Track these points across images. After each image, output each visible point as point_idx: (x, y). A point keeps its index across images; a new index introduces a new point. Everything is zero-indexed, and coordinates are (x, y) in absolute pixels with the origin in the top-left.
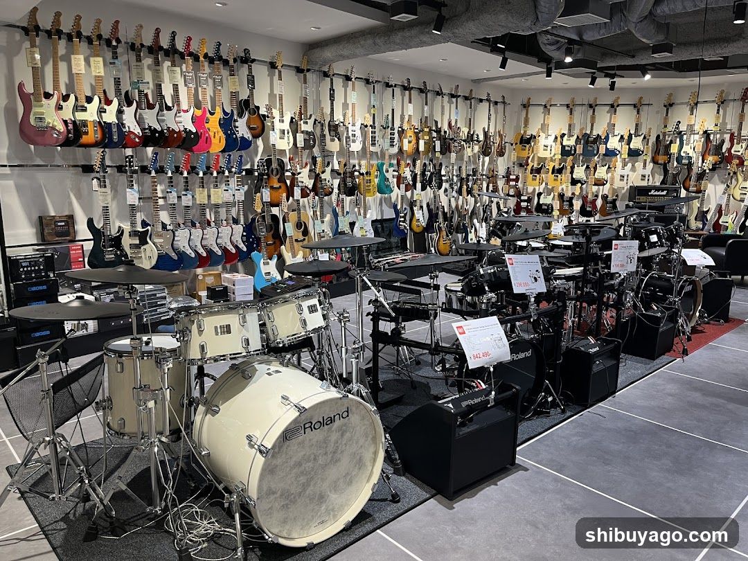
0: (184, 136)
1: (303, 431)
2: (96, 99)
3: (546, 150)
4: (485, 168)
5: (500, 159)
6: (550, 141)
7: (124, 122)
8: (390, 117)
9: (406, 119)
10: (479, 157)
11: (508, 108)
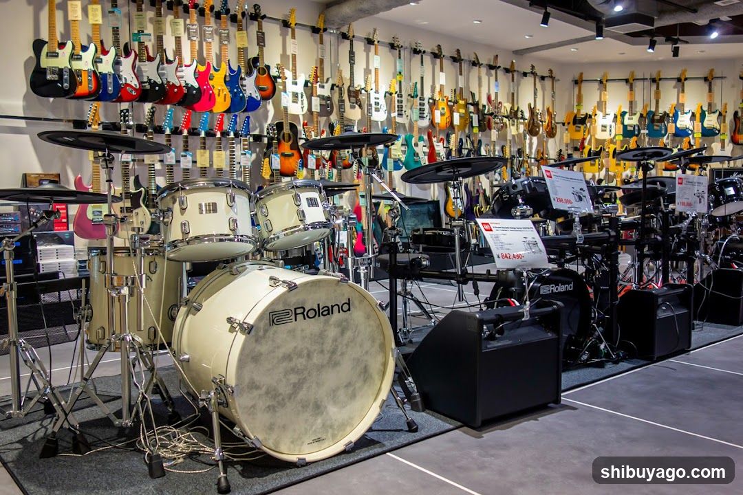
0: (186, 91)
1: (293, 317)
2: (92, 48)
3: (605, 131)
4: (534, 151)
5: (551, 141)
6: (609, 121)
7: (121, 73)
8: (419, 86)
9: (438, 89)
10: (525, 136)
11: (557, 85)
